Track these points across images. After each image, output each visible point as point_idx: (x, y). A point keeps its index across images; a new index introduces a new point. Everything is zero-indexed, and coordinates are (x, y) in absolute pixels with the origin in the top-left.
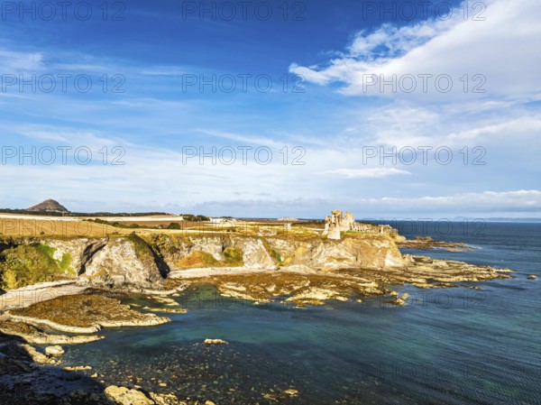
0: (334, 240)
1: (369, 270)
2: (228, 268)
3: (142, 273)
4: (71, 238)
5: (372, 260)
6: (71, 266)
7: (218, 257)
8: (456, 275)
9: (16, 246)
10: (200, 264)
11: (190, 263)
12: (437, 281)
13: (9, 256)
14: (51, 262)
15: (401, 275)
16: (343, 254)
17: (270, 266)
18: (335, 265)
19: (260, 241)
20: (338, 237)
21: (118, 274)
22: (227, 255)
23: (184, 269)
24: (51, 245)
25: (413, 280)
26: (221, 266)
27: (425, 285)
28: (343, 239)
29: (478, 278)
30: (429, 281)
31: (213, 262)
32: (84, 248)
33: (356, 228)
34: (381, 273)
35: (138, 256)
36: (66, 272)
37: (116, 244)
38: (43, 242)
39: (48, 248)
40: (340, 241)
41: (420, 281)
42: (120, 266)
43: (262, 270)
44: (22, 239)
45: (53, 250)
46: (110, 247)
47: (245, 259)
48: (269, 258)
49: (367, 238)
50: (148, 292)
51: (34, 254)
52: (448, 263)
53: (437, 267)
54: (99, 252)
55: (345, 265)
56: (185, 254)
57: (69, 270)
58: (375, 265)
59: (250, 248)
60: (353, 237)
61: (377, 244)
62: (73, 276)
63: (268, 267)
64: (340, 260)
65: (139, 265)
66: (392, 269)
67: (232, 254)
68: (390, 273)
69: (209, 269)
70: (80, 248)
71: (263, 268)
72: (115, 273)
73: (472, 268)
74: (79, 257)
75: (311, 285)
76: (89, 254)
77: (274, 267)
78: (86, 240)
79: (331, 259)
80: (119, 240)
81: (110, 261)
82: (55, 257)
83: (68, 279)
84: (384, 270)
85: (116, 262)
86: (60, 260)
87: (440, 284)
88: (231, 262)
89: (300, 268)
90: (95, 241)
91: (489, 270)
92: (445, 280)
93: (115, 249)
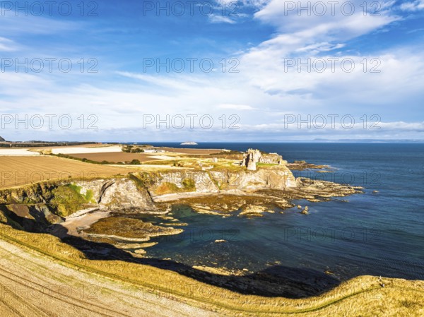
0: (252, 171)
1: (276, 190)
2: (187, 193)
3: (141, 200)
4: (92, 180)
5: (278, 183)
6: (93, 198)
7: (180, 186)
8: (331, 192)
9: (57, 187)
10: (168, 191)
11: (163, 190)
12: (320, 197)
13: (55, 194)
14: (80, 196)
15: (298, 194)
16: (258, 180)
17: (214, 190)
18: (254, 187)
19: (207, 175)
20: (254, 169)
21: (126, 202)
22: (184, 184)
23: (160, 195)
24: (78, 185)
25: (307, 197)
26: (182, 192)
27: (315, 200)
28: (258, 170)
29: (344, 194)
30: (316, 197)
31: (177, 190)
32: (102, 186)
33: (263, 160)
34: (284, 192)
35: (138, 189)
36: (90, 202)
37: (122, 182)
38: (72, 183)
39: (76, 187)
40: (255, 172)
41: (311, 197)
42: (126, 196)
43: (210, 194)
44: (60, 182)
45: (79, 188)
46: (118, 184)
47: (197, 186)
48: (213, 185)
49: (274, 169)
50: (151, 213)
51: (69, 192)
52: (324, 183)
53: (317, 187)
54: (110, 187)
55: (260, 187)
56: (158, 185)
57: (92, 201)
58: (280, 187)
59: (200, 179)
60: (264, 169)
61: (280, 173)
62: (94, 204)
63: (212, 191)
64: (256, 184)
65: (139, 195)
66: (291, 190)
67: (187, 183)
68: (291, 192)
69: (175, 194)
70: (98, 186)
71: (210, 192)
72: (123, 202)
73: (338, 186)
74: (98, 192)
75: (247, 203)
76: (103, 190)
77: (216, 191)
78: (102, 180)
79: (250, 183)
80: (124, 179)
81: (119, 193)
82: (81, 192)
83: (92, 207)
84: (286, 190)
85: (122, 193)
86: (85, 194)
87: (323, 199)
88: (188, 189)
89: (235, 192)
90: (108, 181)
91: (349, 188)
92: (325, 196)
93: (121, 185)
